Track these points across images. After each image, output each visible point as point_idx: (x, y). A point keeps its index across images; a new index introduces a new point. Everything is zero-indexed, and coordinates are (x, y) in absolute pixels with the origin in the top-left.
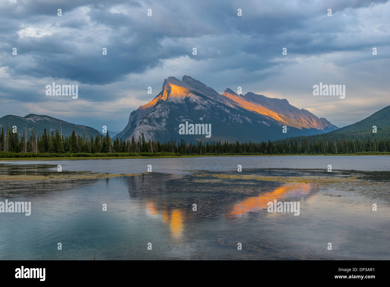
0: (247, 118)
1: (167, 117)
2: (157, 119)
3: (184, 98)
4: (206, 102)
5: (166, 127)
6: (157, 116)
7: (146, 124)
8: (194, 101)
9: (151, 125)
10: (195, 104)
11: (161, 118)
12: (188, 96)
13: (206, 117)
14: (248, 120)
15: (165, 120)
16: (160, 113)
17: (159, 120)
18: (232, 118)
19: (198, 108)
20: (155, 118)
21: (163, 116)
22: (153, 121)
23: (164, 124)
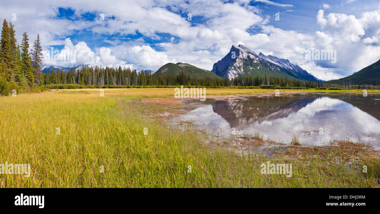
0: (278, 69)
1: (243, 66)
2: (238, 67)
3: (247, 56)
4: (257, 59)
5: (243, 72)
6: (238, 66)
7: (233, 70)
8: (252, 58)
9: (236, 71)
10: (253, 60)
11: (240, 66)
12: (249, 55)
13: (260, 67)
14: (279, 69)
15: (242, 68)
16: (239, 64)
17: (239, 68)
18: (272, 68)
19: (255, 62)
20: (237, 67)
21: (241, 65)
22: (236, 68)
23: (242, 70)
